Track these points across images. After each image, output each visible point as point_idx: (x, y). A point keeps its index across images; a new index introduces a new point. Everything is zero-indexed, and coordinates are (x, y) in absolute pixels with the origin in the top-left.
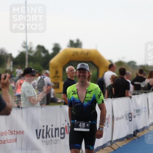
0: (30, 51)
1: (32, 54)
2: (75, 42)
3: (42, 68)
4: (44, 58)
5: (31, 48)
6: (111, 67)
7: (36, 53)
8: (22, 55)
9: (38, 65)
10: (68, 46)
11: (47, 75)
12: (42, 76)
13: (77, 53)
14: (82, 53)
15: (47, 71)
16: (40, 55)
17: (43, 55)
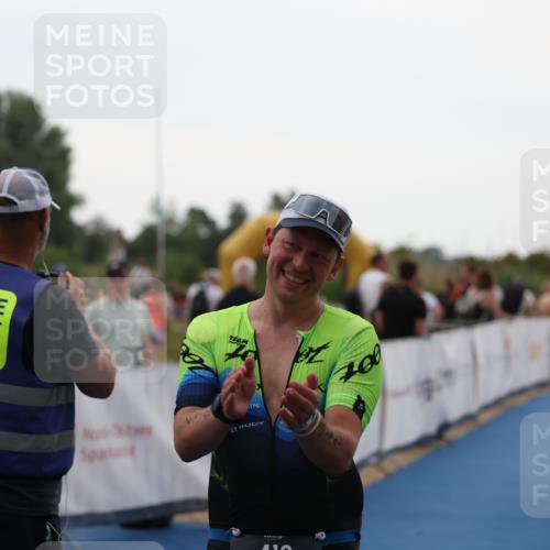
0: (170, 221)
1: (175, 231)
6: (377, 261)
8: (149, 234)
9: (189, 259)
16: (196, 234)
17: (203, 231)
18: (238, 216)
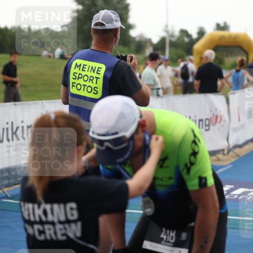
0: (172, 36)
1: (174, 39)
2: (222, 25)
3: (184, 54)
4: (187, 43)
5: (173, 32)
7: (179, 38)
8: (163, 40)
9: (180, 51)
10: (214, 30)
11: (191, 61)
12: (186, 63)
13: (223, 37)
14: (230, 37)
15: (191, 57)
16: (183, 41)
17: (186, 40)
18: (201, 33)
